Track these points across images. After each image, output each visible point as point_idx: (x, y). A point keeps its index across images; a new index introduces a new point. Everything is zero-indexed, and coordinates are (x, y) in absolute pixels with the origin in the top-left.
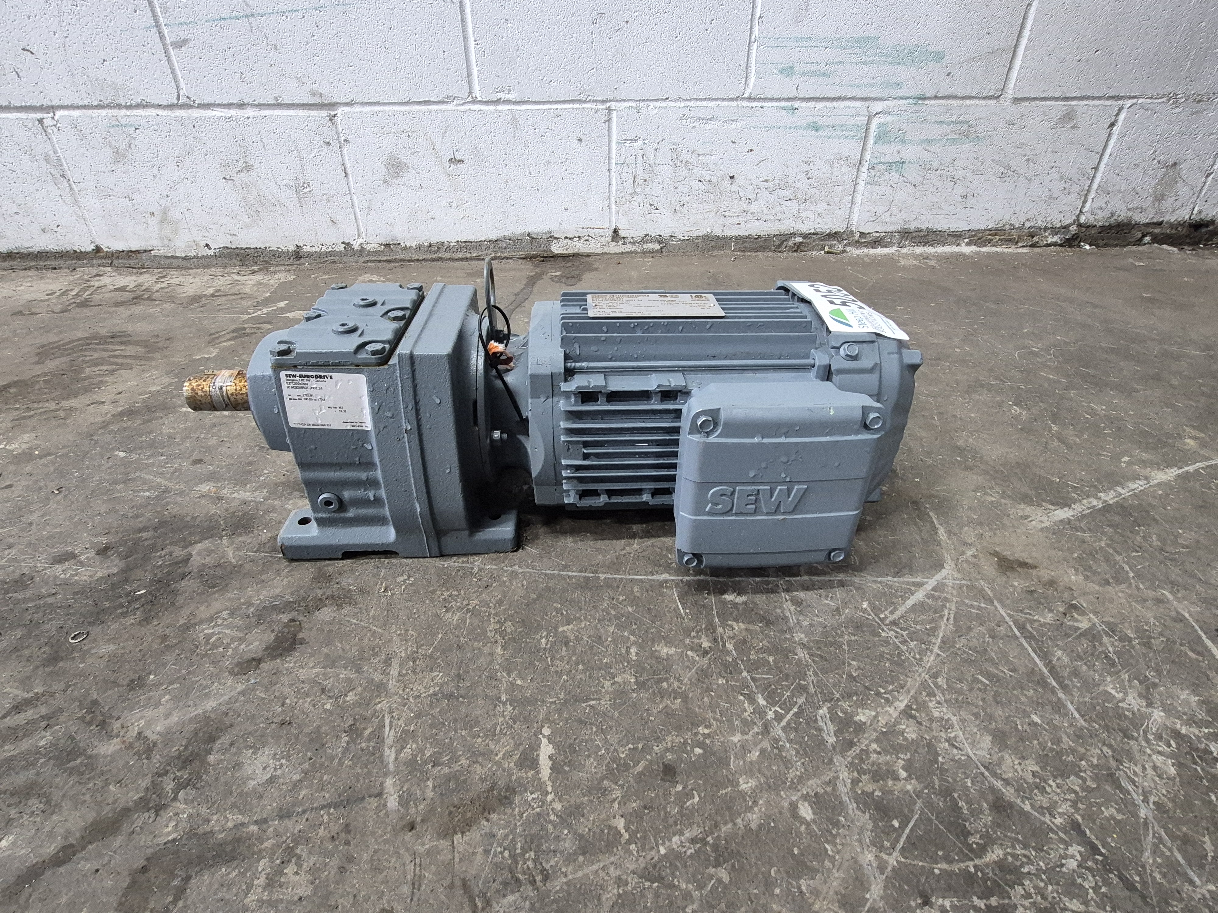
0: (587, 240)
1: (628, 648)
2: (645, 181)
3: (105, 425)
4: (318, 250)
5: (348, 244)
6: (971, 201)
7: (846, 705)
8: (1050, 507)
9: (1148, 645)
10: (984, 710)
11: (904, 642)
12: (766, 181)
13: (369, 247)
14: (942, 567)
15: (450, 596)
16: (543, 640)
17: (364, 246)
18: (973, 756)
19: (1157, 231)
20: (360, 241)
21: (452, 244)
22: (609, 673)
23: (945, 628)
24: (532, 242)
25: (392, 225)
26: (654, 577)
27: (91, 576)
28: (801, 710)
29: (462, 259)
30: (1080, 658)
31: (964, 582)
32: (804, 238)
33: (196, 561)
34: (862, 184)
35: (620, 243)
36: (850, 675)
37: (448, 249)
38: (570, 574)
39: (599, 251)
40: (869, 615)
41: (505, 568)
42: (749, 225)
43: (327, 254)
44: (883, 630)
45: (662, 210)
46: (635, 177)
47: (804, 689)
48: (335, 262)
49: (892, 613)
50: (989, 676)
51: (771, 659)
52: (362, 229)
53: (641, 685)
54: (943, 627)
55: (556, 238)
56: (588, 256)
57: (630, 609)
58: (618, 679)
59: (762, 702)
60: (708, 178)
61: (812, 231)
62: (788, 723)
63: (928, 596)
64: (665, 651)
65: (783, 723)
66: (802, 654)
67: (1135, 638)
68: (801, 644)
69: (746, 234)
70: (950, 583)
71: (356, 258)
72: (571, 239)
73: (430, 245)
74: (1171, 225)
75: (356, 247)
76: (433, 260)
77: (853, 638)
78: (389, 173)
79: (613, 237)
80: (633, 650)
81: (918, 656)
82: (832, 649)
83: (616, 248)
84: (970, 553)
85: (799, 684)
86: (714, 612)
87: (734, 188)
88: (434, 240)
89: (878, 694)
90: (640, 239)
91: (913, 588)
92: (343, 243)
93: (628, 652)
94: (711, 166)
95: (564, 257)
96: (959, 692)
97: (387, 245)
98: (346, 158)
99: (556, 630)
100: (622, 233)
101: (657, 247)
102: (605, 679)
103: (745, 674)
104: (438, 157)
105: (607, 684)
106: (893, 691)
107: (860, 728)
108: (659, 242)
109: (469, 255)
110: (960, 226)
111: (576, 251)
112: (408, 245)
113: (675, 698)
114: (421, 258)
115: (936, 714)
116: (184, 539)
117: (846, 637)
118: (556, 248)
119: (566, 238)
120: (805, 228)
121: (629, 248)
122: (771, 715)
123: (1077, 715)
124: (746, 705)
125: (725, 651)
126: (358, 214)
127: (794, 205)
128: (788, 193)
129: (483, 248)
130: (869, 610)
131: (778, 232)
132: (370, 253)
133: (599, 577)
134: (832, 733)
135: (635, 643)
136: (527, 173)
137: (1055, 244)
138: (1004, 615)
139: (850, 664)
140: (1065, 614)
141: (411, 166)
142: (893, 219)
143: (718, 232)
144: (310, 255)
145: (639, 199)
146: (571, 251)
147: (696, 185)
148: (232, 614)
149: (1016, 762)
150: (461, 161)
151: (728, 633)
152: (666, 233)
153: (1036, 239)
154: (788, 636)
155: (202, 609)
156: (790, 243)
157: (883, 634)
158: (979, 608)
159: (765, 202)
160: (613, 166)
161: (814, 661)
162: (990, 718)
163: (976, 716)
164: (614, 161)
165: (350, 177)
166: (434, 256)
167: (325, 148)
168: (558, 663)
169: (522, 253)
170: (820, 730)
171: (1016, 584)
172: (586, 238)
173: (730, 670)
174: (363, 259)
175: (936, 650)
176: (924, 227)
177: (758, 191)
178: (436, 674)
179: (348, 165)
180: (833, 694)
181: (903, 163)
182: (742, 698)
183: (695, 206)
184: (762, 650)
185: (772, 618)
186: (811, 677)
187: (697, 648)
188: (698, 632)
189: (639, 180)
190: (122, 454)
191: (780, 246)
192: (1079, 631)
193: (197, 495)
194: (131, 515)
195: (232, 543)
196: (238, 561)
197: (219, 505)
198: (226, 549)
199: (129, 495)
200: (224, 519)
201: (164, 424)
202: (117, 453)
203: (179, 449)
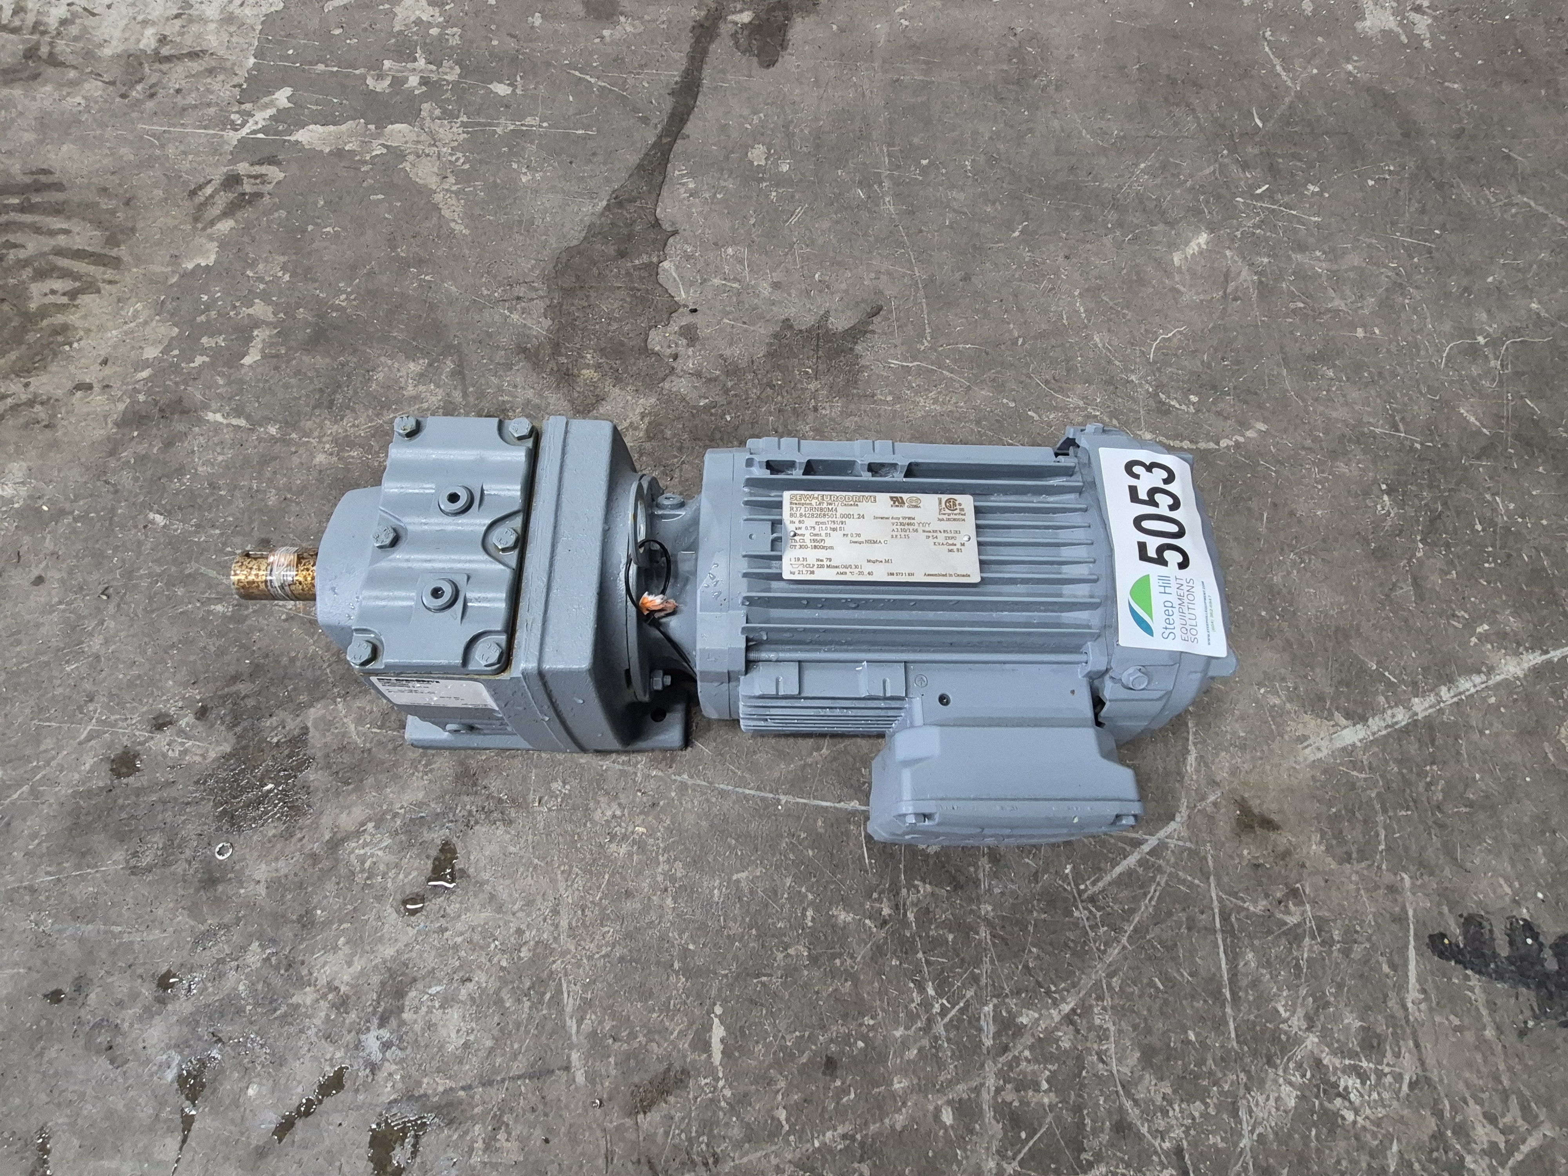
1: (804, 910)
3: (113, 448)
7: (1012, 1002)
8: (1343, 721)
9: (1346, 952)
10: (1146, 1020)
11: (1094, 927)
14: (1172, 818)
15: (614, 816)
16: (716, 891)
18: (1115, 1072)
22: (783, 942)
23: (1146, 908)
26: (842, 805)
27: (204, 756)
28: (967, 1005)
30: (1269, 964)
31: (1188, 844)
33: (316, 740)
36: (1026, 967)
38: (747, 791)
40: (1069, 884)
41: (673, 777)
44: (1077, 908)
47: (975, 979)
49: (1094, 884)
50: (1167, 979)
51: (951, 937)
53: (814, 960)
54: (1143, 908)
57: (811, 853)
58: (791, 951)
59: (931, 992)
62: (951, 1020)
63: (1141, 862)
64: (842, 917)
65: (947, 1020)
66: (984, 933)
67: (1338, 942)
68: (986, 920)
70: (1172, 843)
77: (1043, 916)
80: (810, 913)
81: (1102, 948)
82: (1016, 929)
84: (1212, 798)
85: (972, 973)
86: (901, 866)
89: (1048, 993)
91: (1128, 848)
93: (804, 915)
96: (1129, 997)
99: (730, 879)
102: (778, 950)
103: (920, 955)
105: (780, 956)
106: (1064, 989)
107: (1020, 1030)
113: (846, 980)
115: (1097, 1022)
116: (290, 699)
117: (1035, 914)
122: (937, 1008)
123: (1233, 1035)
124: (915, 995)
125: (905, 923)
130: (1070, 877)
133: (779, 801)
134: (991, 1035)
135: (811, 903)
138: (1214, 897)
139: (1030, 951)
140: (1280, 902)
148: (376, 827)
149: (1153, 1083)
151: (913, 897)
154: (974, 907)
155: (344, 815)
157: (1076, 914)
158: (1191, 886)
161: (994, 944)
162: (1148, 1031)
163: (1135, 1027)
168: (731, 924)
170: (980, 1030)
171: (1245, 852)
173: (906, 948)
175: (1124, 940)
178: (606, 929)
180: (1003, 989)
182: (912, 985)
184: (943, 925)
185: (962, 879)
186: (987, 966)
187: (876, 915)
188: (880, 894)
190: (160, 519)
192: (1285, 928)
193: (283, 617)
194: (213, 649)
195: (349, 709)
196: (365, 742)
197: (315, 638)
198: (345, 720)
199: (199, 608)
200: (329, 666)
201: (193, 452)
202: (151, 516)
203: (232, 515)
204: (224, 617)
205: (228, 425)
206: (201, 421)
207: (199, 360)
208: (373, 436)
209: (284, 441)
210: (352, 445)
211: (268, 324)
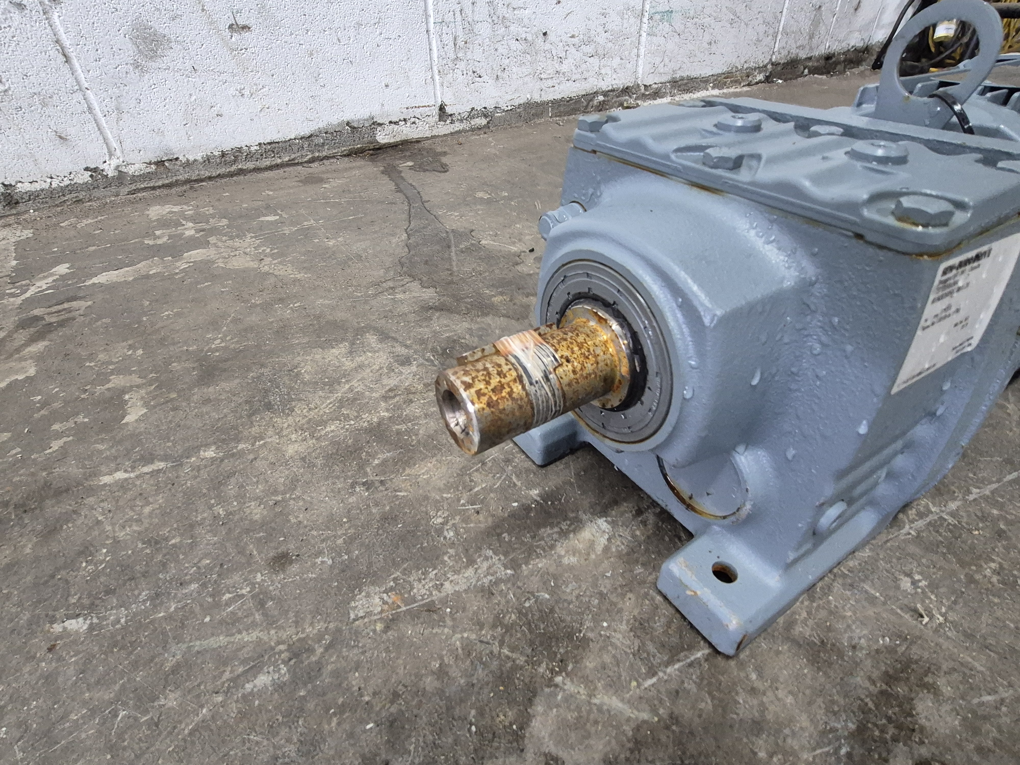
0: (414, 123)
2: (466, 43)
4: (46, 186)
5: (95, 170)
6: (714, 48)
12: (573, 37)
13: (131, 170)
17: (123, 169)
19: (810, 64)
20: (114, 162)
21: (253, 149)
24: (353, 132)
25: (160, 132)
29: (270, 168)
32: (604, 96)
34: (644, 35)
35: (448, 122)
37: (250, 156)
39: (428, 134)
42: (562, 87)
43: (63, 191)
45: (485, 78)
46: (455, 39)
48: (79, 201)
52: (114, 144)
55: (380, 125)
56: (418, 141)
60: (524, 36)
61: (610, 88)
69: (559, 97)
71: (113, 189)
72: (396, 123)
73: (223, 155)
74: (818, 59)
75: (111, 172)
76: (231, 175)
78: (140, 51)
79: (440, 116)
83: (445, 129)
87: (547, 46)
88: (227, 147)
90: (466, 115)
92: (87, 169)
94: (526, 21)
95: (393, 147)
97: (160, 163)
98: (61, 30)
100: (449, 110)
101: (484, 121)
104: (211, 23)
108: (486, 116)
109: (279, 161)
110: (706, 72)
111: (404, 138)
112: (191, 158)
114: (214, 174)
118: (382, 138)
119: (391, 122)
120: (605, 85)
121: (458, 126)
126: (103, 121)
127: (595, 61)
128: (589, 49)
129: (295, 148)
131: (584, 93)
132: (134, 179)
136: (335, 41)
137: (760, 82)
141: (173, 37)
142: (666, 69)
143: (537, 98)
144: (33, 196)
145: (461, 65)
146: (398, 139)
147: (515, 45)
150: (246, 28)
152: (490, 105)
153: (750, 79)
156: (595, 102)
159: (572, 61)
160: (431, 26)
164: (432, 20)
165: (75, 61)
166: (234, 168)
167: (16, 15)
169: (345, 149)
172: (413, 120)
174: (127, 190)
176: (685, 75)
177: (567, 48)
179: (67, 42)
181: (672, 12)
183: (514, 70)
189: (460, 43)
190: (76, 625)
191: (587, 106)
193: (379, 627)
194: (291, 750)
195: (586, 681)
196: (654, 711)
197: (449, 622)
198: (595, 701)
199: (223, 704)
200: (502, 643)
201: (98, 522)
202: (57, 628)
203: (206, 556)
204: (279, 687)
205: (137, 477)
206: (92, 491)
207: (56, 445)
208: (340, 407)
209: (233, 455)
210: (324, 423)
211: (138, 387)
